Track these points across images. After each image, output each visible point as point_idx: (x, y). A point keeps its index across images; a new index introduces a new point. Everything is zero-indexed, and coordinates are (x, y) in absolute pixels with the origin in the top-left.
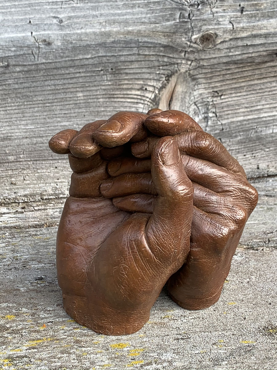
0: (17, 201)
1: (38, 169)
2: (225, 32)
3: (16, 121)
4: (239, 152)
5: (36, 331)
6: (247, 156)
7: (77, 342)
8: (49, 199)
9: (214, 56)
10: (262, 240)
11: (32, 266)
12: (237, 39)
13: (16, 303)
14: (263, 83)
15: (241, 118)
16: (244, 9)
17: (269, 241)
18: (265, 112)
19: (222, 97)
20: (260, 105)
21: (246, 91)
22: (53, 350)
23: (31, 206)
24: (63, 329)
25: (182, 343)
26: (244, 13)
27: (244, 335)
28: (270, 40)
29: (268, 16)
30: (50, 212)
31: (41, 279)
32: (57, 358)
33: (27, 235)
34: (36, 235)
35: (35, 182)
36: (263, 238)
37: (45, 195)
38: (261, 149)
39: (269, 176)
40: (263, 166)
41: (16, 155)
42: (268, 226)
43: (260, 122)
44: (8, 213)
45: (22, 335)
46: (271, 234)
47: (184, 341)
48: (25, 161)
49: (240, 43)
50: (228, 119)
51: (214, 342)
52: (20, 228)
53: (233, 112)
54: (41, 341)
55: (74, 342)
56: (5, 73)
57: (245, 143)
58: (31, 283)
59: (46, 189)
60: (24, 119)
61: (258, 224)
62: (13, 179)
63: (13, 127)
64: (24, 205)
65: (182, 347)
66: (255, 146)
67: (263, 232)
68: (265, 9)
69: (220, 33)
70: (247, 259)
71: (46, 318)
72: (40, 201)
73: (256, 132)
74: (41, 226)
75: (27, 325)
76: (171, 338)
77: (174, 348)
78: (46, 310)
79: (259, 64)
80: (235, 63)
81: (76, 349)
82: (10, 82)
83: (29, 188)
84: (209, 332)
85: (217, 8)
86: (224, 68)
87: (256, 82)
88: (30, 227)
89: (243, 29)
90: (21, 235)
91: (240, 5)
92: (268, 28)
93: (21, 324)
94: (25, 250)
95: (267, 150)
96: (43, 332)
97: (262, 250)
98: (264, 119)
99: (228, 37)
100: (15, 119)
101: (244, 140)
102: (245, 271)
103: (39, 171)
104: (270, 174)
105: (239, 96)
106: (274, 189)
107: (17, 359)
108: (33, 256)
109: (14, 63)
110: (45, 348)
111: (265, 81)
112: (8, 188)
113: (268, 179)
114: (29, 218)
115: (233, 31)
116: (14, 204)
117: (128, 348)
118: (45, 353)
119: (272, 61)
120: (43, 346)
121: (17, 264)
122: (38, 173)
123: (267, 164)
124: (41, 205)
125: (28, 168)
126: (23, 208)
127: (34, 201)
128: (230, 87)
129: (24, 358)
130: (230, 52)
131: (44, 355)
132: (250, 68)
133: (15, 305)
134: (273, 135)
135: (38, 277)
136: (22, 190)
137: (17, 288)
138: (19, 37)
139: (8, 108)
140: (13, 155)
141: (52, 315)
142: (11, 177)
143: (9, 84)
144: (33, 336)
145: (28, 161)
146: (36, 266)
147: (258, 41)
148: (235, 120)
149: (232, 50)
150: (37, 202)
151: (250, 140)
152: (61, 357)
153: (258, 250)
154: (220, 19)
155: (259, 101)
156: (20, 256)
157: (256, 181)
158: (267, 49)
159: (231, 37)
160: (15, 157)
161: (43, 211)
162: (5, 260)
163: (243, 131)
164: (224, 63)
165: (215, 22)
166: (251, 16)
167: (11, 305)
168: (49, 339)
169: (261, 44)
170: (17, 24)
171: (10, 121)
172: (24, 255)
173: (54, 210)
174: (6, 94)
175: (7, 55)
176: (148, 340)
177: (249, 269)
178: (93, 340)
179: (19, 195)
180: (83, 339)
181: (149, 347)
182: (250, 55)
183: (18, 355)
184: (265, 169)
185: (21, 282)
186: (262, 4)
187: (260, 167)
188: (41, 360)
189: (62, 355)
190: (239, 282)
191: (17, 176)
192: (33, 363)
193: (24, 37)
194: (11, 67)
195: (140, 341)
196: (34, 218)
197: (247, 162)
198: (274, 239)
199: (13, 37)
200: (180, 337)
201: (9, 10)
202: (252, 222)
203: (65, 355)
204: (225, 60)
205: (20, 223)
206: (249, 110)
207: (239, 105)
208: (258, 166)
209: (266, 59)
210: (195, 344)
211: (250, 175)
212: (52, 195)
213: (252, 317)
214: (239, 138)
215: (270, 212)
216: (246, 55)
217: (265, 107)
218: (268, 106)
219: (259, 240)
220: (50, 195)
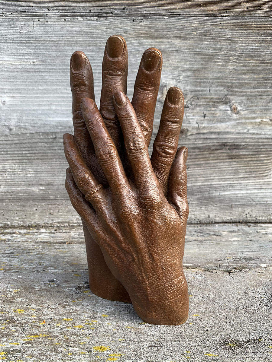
0: (53, 226)
1: (68, 206)
2: (193, 128)
3: (57, 173)
4: (197, 206)
5: (36, 326)
6: (203, 208)
7: (67, 340)
8: (73, 226)
9: (185, 143)
10: (215, 265)
11: (50, 270)
12: (200, 134)
13: (28, 298)
14: (215, 163)
15: (200, 184)
16: (206, 116)
17: (220, 266)
18: (216, 181)
19: (189, 169)
20: (212, 176)
21: (204, 167)
22: (44, 347)
23: (61, 229)
24: (58, 327)
25: (155, 351)
26: (206, 118)
27: (208, 347)
28: (221, 136)
29: (221, 121)
30: (72, 234)
31: (53, 281)
32: (46, 356)
33: (53, 248)
34: (59, 249)
35: (65, 214)
36: (216, 264)
37: (71, 223)
38: (212, 205)
39: (216, 223)
40: (212, 216)
41: (55, 195)
42: (218, 255)
43: (212, 187)
44: (45, 233)
45: (24, 329)
46: (221, 261)
47: (157, 349)
48: (61, 200)
49: (202, 136)
50: (192, 183)
51: (182, 352)
52: (51, 243)
53: (195, 179)
54: (37, 337)
55: (64, 341)
56: (53, 142)
57: (201, 199)
58: (45, 284)
59: (72, 219)
60: (62, 172)
61: (211, 254)
62: (51, 211)
63: (55, 177)
64: (57, 229)
65: (155, 355)
66: (207, 202)
67: (215, 259)
68: (219, 116)
69: (190, 129)
70: (205, 279)
71: (47, 315)
72: (67, 227)
73: (209, 193)
74: (64, 243)
75: (31, 319)
76: (146, 345)
77: (147, 355)
78: (49, 308)
79: (213, 150)
80: (198, 148)
81: (64, 348)
82: (56, 148)
83: (62, 218)
84: (178, 341)
85: (189, 113)
86: (191, 151)
87: (211, 161)
88: (57, 243)
89: (205, 128)
90: (49, 248)
91: (203, 113)
92: (220, 129)
93: (26, 318)
94: (48, 259)
95: (215, 205)
96: (42, 327)
97: (216, 272)
98: (215, 186)
99: (195, 132)
100: (57, 172)
101: (201, 198)
102: (205, 288)
103: (69, 207)
104: (217, 221)
105: (200, 170)
106: (219, 231)
107: (12, 353)
108: (52, 263)
109: (60, 137)
110: (38, 343)
111: (216, 161)
112: (48, 216)
113: (215, 225)
114: (57, 237)
115: (198, 128)
116: (50, 228)
117: (108, 352)
118: (37, 349)
119: (221, 149)
120: (37, 342)
121: (39, 268)
122: (68, 208)
123: (215, 215)
124: (67, 229)
125: (62, 205)
126: (56, 230)
127: (64, 227)
128: (194, 163)
129: (18, 352)
130: (196, 141)
131: (36, 351)
132: (207, 153)
133: (27, 301)
134: (220, 196)
135: (51, 280)
136: (57, 219)
137: (34, 286)
138: (65, 121)
139: (53, 165)
140: (53, 195)
141: (53, 313)
142: (50, 209)
143: (55, 150)
144: (32, 331)
145: (63, 200)
146: (52, 271)
147: (213, 136)
148: (196, 184)
149: (197, 140)
150: (66, 227)
151: (205, 198)
152: (50, 355)
153: (213, 272)
154: (191, 121)
155: (212, 174)
156: (44, 262)
157: (208, 225)
158: (219, 141)
159: (197, 132)
160: (54, 197)
161: (68, 233)
162: (32, 264)
163: (201, 192)
164: (191, 148)
165: (187, 122)
166: (210, 121)
167: (24, 300)
168: (45, 335)
169: (215, 138)
170: (64, 112)
171: (53, 173)
172: (47, 262)
173: (75, 233)
174: (52, 156)
175: (56, 131)
176: (126, 345)
177: (207, 287)
178: (80, 340)
179: (55, 221)
180: (72, 338)
181: (126, 353)
182: (208, 144)
183: (15, 349)
184: (213, 218)
185: (38, 282)
186: (217, 113)
187: (210, 216)
188: (32, 356)
189: (51, 354)
190: (201, 297)
191: (54, 209)
192: (24, 359)
193: (67, 121)
194: (58, 139)
195: (119, 346)
196: (61, 237)
197: (202, 212)
198: (224, 265)
199: (60, 120)
200: (153, 344)
201: (60, 103)
202: (207, 252)
203: (54, 353)
204: (192, 146)
205: (51, 240)
206: (205, 179)
207: (199, 175)
208: (209, 215)
209: (218, 148)
210: (166, 353)
211: (203, 221)
212: (76, 223)
213: (213, 330)
214: (198, 196)
215: (219, 246)
216: (206, 144)
217: (215, 178)
218: (217, 178)
219: (212, 265)
220: (74, 224)
